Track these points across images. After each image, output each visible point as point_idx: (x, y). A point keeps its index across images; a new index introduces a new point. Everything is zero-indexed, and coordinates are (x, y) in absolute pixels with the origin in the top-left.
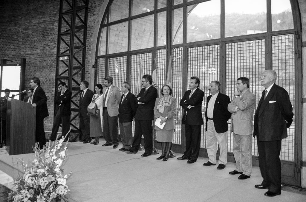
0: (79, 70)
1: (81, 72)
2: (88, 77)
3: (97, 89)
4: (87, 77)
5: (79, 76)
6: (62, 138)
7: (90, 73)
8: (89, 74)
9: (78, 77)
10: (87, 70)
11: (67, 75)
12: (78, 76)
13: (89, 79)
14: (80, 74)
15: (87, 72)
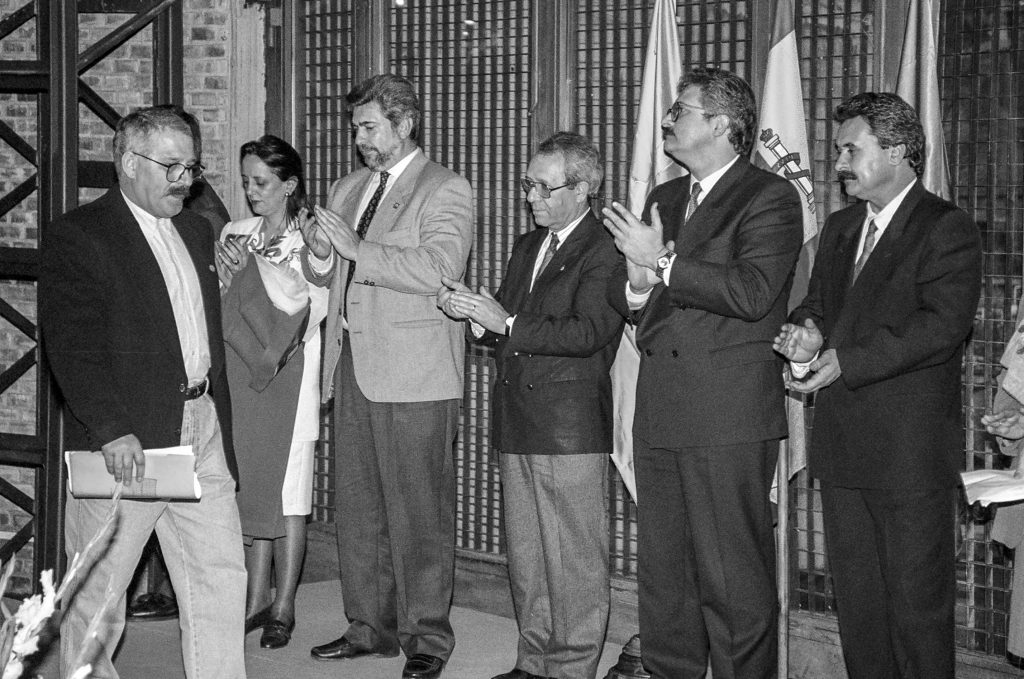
0: (128, 17)
1: (145, 38)
2: (213, 84)
3: (261, 184)
4: (202, 77)
5: (136, 66)
6: (39, 589)
7: (226, 46)
8: (215, 52)
9: (125, 77)
10: (201, 24)
11: (22, 57)
12: (121, 69)
13: (222, 99)
14: (139, 51)
15: (199, 34)
